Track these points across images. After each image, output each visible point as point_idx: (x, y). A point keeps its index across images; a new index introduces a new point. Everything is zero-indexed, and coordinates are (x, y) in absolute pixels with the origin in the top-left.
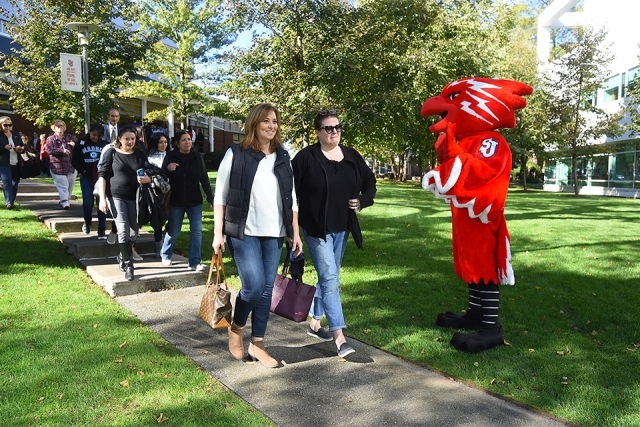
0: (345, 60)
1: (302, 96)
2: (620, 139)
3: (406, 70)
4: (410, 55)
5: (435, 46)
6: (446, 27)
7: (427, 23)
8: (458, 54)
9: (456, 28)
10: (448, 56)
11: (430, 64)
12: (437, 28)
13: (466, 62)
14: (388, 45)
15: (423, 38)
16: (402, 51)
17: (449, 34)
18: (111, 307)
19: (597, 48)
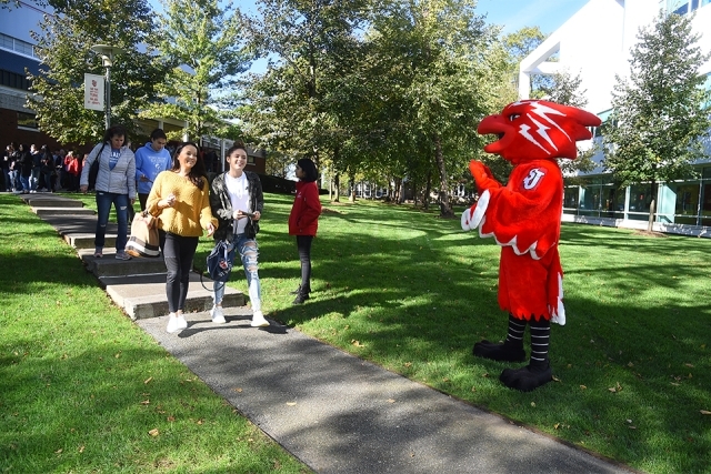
0: (355, 89)
1: (314, 121)
2: (591, 173)
3: (411, 102)
4: (414, 88)
5: (437, 81)
6: (447, 65)
7: (430, 60)
8: (458, 89)
9: (455, 67)
10: (449, 91)
11: (434, 96)
12: (439, 65)
13: (465, 97)
14: (395, 78)
15: (427, 73)
16: (407, 83)
17: (450, 71)
18: (132, 332)
19: (573, 93)
